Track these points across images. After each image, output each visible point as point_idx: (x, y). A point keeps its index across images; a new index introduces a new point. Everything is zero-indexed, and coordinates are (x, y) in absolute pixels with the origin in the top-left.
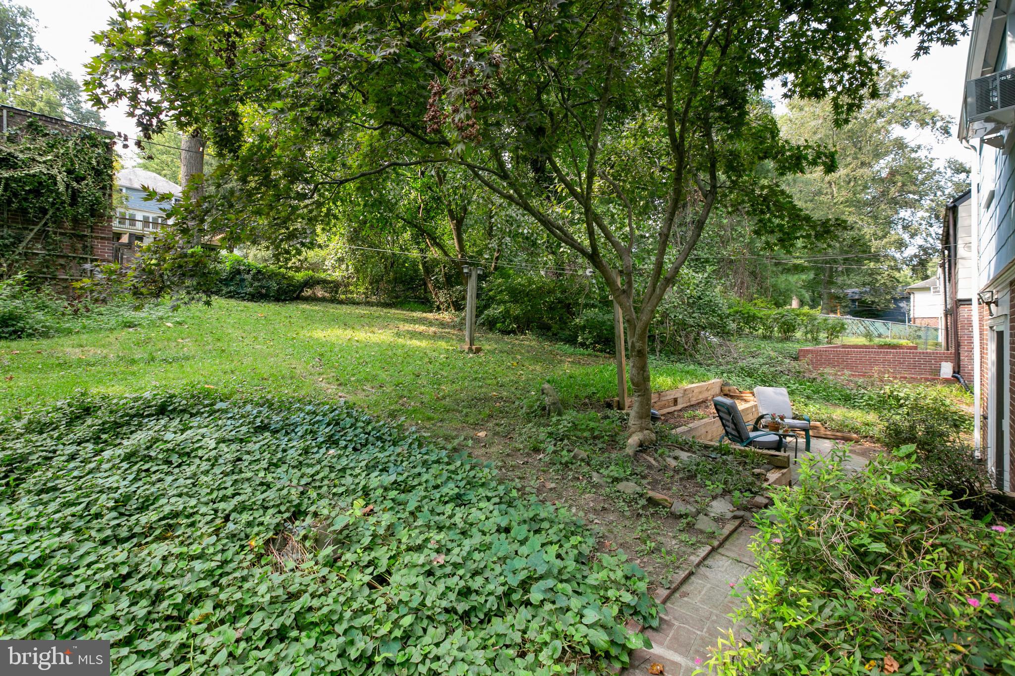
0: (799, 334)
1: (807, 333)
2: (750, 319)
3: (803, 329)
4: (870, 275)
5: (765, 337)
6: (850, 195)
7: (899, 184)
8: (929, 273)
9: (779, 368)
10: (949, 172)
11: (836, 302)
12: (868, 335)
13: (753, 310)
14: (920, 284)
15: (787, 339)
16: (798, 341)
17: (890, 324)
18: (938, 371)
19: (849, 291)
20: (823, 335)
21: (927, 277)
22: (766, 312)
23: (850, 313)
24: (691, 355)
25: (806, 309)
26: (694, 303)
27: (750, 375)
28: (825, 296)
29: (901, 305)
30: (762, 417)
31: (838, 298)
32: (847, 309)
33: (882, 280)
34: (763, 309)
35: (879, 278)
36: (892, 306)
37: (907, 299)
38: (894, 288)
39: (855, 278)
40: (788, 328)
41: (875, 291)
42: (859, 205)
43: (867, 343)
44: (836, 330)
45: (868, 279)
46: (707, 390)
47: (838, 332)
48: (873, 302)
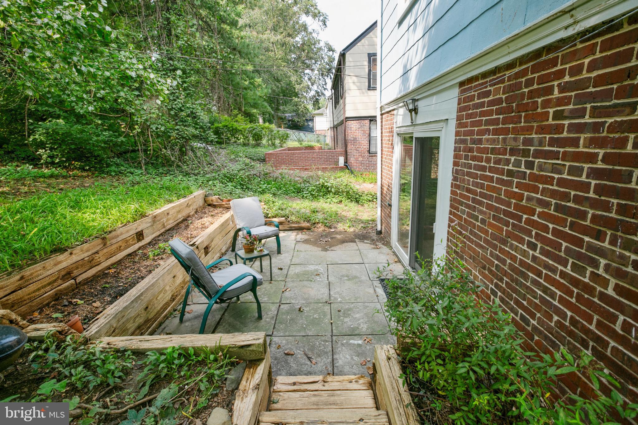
0: (264, 141)
1: (268, 140)
2: (234, 131)
3: (266, 139)
4: (296, 105)
5: (244, 145)
6: (284, 54)
7: (306, 51)
8: (320, 105)
9: (252, 173)
10: (326, 50)
11: (281, 121)
12: (300, 141)
13: (236, 125)
14: (317, 112)
15: (258, 145)
16: (264, 146)
17: (307, 133)
18: (337, 162)
19: (287, 115)
20: (277, 142)
21: (319, 108)
22: (244, 126)
23: (287, 128)
24: (178, 166)
25: (267, 124)
26: (176, 115)
27: (231, 180)
28: (276, 118)
29: (309, 123)
30: (240, 230)
31: (281, 118)
32: (286, 126)
33: (301, 108)
34: (242, 124)
35: (300, 107)
36: (306, 124)
37: (312, 120)
38: (306, 114)
39: (288, 108)
40: (258, 137)
41: (298, 115)
42: (288, 61)
43: (300, 146)
44: (285, 138)
45: (295, 108)
46: (188, 206)
47: (286, 139)
48: (298, 122)
